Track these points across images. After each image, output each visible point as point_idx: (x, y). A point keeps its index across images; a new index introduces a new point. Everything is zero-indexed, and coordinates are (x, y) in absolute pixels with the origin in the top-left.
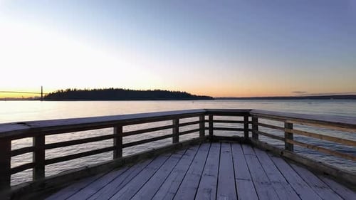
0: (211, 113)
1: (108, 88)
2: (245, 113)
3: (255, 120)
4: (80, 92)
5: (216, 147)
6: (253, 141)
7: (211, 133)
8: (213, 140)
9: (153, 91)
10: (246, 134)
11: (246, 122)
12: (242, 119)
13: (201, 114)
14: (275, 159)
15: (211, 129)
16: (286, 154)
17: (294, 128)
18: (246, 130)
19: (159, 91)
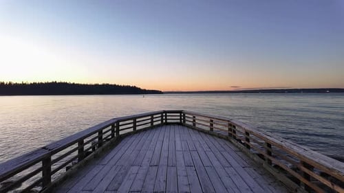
0: (166, 112)
2: (180, 112)
3: (184, 115)
5: (168, 127)
6: (184, 124)
7: (166, 121)
8: (167, 124)
9: (100, 85)
10: (181, 121)
11: (181, 116)
12: (179, 114)
14: (189, 129)
15: (166, 119)
17: (196, 118)
18: (181, 119)
19: (108, 85)
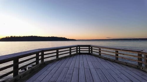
0: (79, 46)
1: (30, 36)
2: (89, 46)
3: (92, 48)
4: (17, 37)
5: (81, 56)
6: (91, 54)
7: (79, 52)
8: (80, 54)
9: (50, 37)
10: (89, 52)
11: (89, 49)
12: (88, 47)
13: (77, 46)
14: (97, 58)
15: (80, 51)
16: (99, 56)
17: (101, 49)
18: (89, 51)
